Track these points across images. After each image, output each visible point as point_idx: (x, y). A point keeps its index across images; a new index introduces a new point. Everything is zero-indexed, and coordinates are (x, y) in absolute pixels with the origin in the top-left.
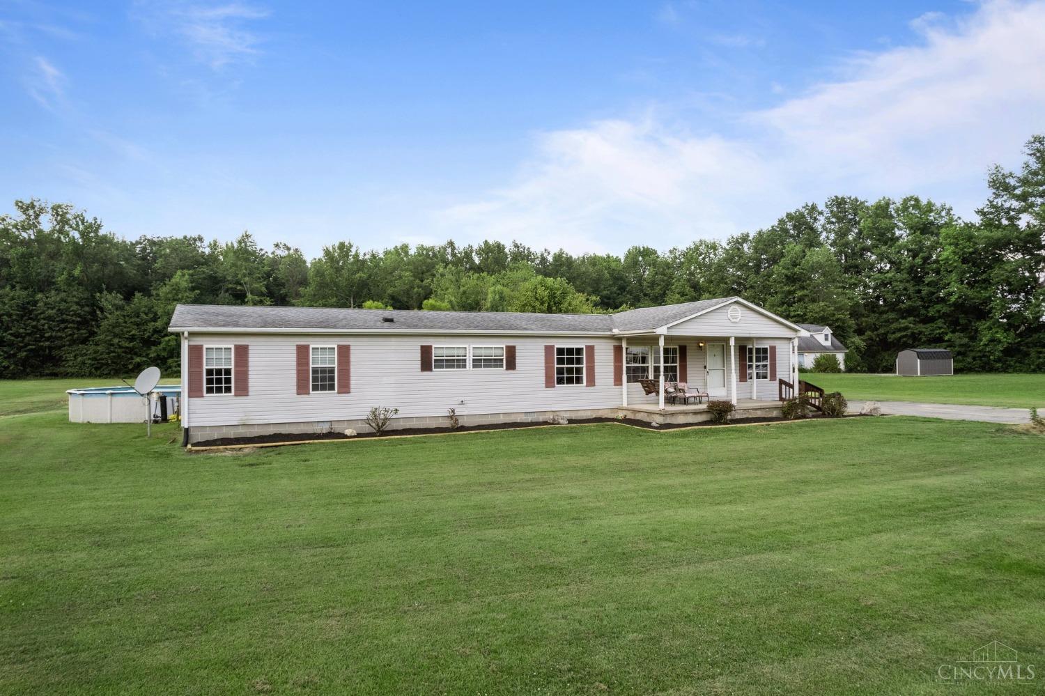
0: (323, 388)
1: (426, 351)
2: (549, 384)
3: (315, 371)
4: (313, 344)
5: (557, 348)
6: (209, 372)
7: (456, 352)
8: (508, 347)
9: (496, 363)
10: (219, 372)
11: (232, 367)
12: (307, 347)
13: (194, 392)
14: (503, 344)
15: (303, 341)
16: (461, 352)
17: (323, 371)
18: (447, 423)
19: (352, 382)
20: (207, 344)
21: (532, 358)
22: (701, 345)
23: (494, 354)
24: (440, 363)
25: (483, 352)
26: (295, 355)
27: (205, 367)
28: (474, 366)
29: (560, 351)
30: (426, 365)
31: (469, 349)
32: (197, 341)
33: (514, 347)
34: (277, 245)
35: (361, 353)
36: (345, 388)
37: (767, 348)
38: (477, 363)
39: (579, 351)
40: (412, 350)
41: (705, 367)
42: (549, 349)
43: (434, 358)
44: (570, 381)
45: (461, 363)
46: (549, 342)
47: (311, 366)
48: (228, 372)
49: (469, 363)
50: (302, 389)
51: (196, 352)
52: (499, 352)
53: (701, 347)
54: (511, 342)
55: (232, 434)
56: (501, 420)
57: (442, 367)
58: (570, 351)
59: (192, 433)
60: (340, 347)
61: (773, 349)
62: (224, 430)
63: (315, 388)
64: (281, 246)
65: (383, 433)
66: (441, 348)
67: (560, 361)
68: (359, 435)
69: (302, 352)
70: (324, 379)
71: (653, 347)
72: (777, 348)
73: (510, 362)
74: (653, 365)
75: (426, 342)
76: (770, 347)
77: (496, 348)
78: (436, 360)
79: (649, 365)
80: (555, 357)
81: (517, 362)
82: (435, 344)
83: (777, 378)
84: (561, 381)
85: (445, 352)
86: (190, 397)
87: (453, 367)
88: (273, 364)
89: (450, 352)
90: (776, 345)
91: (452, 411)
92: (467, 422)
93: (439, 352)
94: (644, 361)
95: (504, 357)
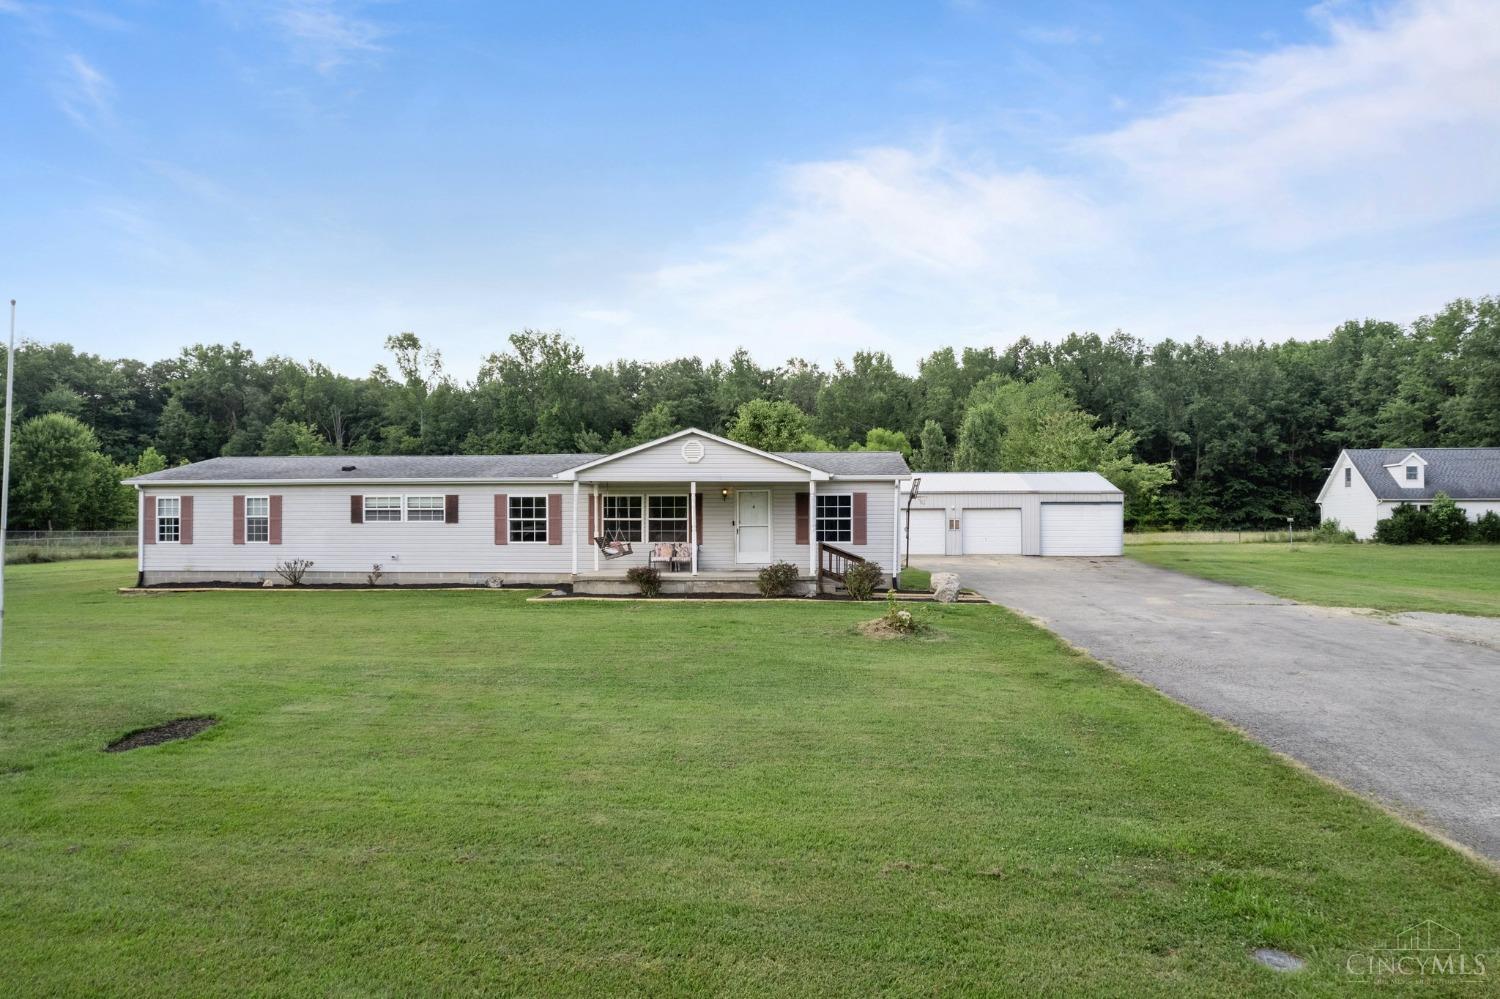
0: (258, 538)
1: (356, 502)
2: (500, 539)
3: (250, 521)
4: (249, 494)
5: (511, 498)
6: (162, 521)
7: (389, 503)
8: (448, 497)
9: (434, 514)
10: (169, 521)
11: (179, 516)
12: (242, 498)
13: (149, 539)
14: (442, 493)
15: (239, 492)
16: (395, 503)
17: (258, 521)
18: (365, 580)
19: (284, 534)
20: (159, 495)
21: (479, 509)
22: (725, 492)
23: (431, 505)
24: (372, 514)
25: (419, 503)
26: (232, 506)
27: (157, 517)
28: (410, 518)
29: (515, 501)
30: (356, 517)
31: (403, 499)
32: (151, 493)
33: (456, 497)
35: (292, 502)
36: (277, 539)
37: (849, 497)
38: (414, 514)
39: (541, 501)
40: (342, 501)
41: (733, 523)
42: (499, 499)
43: (364, 509)
44: (529, 537)
45: (395, 514)
46: (500, 491)
47: (246, 516)
48: (176, 522)
49: (404, 515)
50: (238, 538)
51: (149, 501)
52: (438, 502)
53: (725, 496)
54: (452, 491)
55: (179, 579)
56: (441, 580)
57: (374, 519)
58: (528, 501)
59: (147, 576)
60: (272, 498)
61: (861, 499)
62: (173, 575)
63: (250, 538)
65: (297, 585)
66: (373, 498)
67: (515, 513)
68: (275, 586)
69: (238, 501)
70: (258, 529)
71: (648, 496)
72: (868, 496)
73: (452, 513)
74: (648, 519)
75: (357, 492)
76: (856, 495)
77: (437, 498)
78: (367, 512)
79: (642, 519)
80: (508, 508)
81: (460, 514)
82: (365, 493)
83: (868, 541)
84: (516, 537)
85: (376, 503)
86: (145, 543)
87: (386, 518)
88: (213, 514)
89: (383, 503)
90: (867, 491)
91: (376, 567)
92: (401, 580)
93: (370, 502)
94: (637, 513)
95: (444, 509)
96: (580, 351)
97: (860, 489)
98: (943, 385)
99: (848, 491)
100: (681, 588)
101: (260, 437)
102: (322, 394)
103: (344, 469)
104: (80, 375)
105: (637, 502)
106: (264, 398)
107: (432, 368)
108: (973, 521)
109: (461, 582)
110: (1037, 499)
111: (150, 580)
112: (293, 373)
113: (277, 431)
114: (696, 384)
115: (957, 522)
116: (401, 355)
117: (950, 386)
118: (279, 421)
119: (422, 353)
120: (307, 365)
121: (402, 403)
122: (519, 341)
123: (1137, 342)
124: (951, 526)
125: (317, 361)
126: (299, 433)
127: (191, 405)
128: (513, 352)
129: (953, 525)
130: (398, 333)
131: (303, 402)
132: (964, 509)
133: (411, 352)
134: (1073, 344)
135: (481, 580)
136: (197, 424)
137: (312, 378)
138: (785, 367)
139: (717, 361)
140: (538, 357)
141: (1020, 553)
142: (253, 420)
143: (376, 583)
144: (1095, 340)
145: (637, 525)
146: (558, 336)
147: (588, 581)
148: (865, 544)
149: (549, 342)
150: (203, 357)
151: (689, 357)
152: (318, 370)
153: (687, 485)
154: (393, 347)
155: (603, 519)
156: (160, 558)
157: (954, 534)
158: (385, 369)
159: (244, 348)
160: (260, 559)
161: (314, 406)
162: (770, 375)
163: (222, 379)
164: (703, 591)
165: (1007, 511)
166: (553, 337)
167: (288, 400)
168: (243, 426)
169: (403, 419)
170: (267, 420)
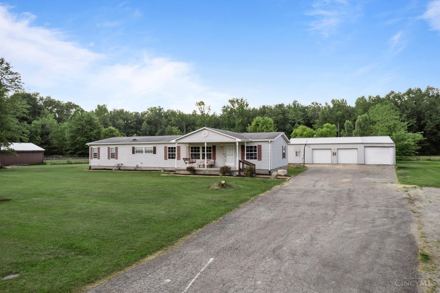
0: (113, 158)
1: (133, 148)
2: (166, 159)
3: (111, 153)
4: (111, 147)
5: (168, 147)
6: (94, 153)
7: (140, 149)
8: (154, 147)
9: (151, 152)
10: (95, 153)
11: (97, 152)
14: (152, 146)
15: (109, 146)
16: (142, 149)
17: (113, 153)
18: (133, 169)
19: (118, 157)
21: (161, 150)
22: (221, 145)
25: (147, 149)
26: (108, 150)
28: (145, 153)
29: (169, 148)
30: (133, 153)
31: (143, 147)
32: (92, 147)
34: (313, 103)
35: (120, 148)
37: (256, 146)
38: (146, 152)
39: (175, 148)
40: (130, 148)
41: (224, 154)
42: (165, 148)
43: (135, 150)
44: (172, 158)
45: (142, 152)
46: (166, 145)
47: (110, 152)
48: (97, 154)
49: (144, 152)
50: (109, 158)
51: (92, 148)
52: (151, 148)
53: (222, 146)
54: (155, 146)
55: (97, 168)
56: (152, 169)
57: (137, 153)
58: (172, 148)
59: (91, 167)
60: (116, 147)
61: (260, 147)
63: (111, 158)
64: (314, 103)
65: (120, 170)
66: (137, 147)
67: (169, 151)
68: (115, 170)
69: (109, 148)
70: (113, 156)
71: (202, 146)
72: (262, 146)
73: (154, 152)
74: (202, 153)
75: (133, 146)
76: (258, 146)
77: (150, 147)
78: (136, 151)
79: (200, 153)
80: (168, 150)
81: (156, 151)
82: (136, 146)
83: (262, 160)
84: (169, 158)
85: (138, 149)
86: (91, 159)
87: (140, 153)
88: (104, 151)
89: (139, 149)
90: (262, 144)
91: (137, 165)
92: (144, 169)
93: (137, 149)
94: (199, 151)
95: (153, 150)
96: (248, 104)
97: (259, 144)
98: (361, 108)
99: (256, 144)
100: (202, 173)
101: (164, 131)
102: (180, 119)
103: (133, 140)
104: (124, 116)
105: (199, 148)
106: (166, 120)
107: (208, 110)
108: (341, 153)
109: (157, 170)
110: (363, 146)
111: (92, 168)
112: (173, 113)
113: (168, 129)
114: (282, 111)
115: (335, 153)
116: (200, 107)
117: (363, 108)
118: (169, 126)
119: (205, 106)
120: (177, 111)
121: (200, 120)
122: (232, 102)
123: (436, 89)
124: (333, 155)
125: (179, 110)
126: (174, 129)
127: (149, 123)
128: (230, 105)
129: (334, 154)
130: (199, 101)
131: (175, 121)
132: (338, 149)
133: (202, 106)
134: (410, 92)
135: (160, 169)
136: (150, 128)
137: (178, 114)
138: (311, 104)
139: (289, 104)
140: (236, 106)
141: (357, 163)
142: (163, 126)
143: (137, 169)
144: (419, 90)
145: (199, 154)
146: (242, 100)
147: (179, 170)
148: (261, 160)
149: (239, 101)
150: (152, 111)
151: (281, 103)
152: (179, 112)
153: (204, 143)
154: (197, 105)
155: (190, 153)
156: (94, 162)
157: (335, 157)
158: (196, 111)
159: (161, 107)
160: (112, 163)
161: (178, 122)
162: (307, 108)
163: (156, 116)
164: (208, 173)
165: (353, 150)
166: (241, 100)
167: (172, 121)
168: (161, 128)
169: (201, 125)
170: (166, 126)
